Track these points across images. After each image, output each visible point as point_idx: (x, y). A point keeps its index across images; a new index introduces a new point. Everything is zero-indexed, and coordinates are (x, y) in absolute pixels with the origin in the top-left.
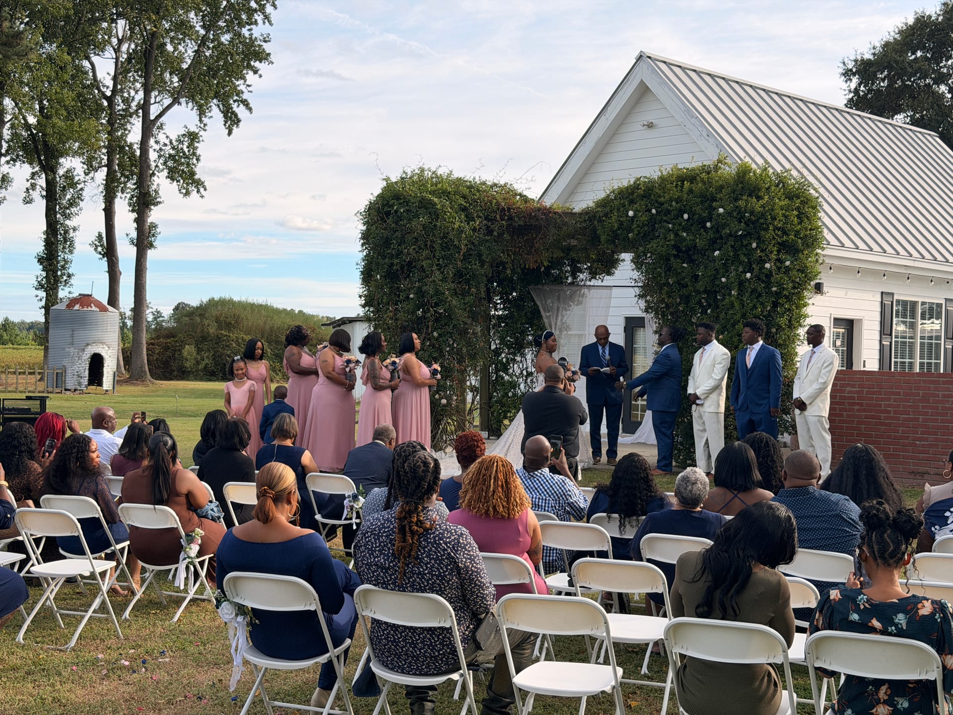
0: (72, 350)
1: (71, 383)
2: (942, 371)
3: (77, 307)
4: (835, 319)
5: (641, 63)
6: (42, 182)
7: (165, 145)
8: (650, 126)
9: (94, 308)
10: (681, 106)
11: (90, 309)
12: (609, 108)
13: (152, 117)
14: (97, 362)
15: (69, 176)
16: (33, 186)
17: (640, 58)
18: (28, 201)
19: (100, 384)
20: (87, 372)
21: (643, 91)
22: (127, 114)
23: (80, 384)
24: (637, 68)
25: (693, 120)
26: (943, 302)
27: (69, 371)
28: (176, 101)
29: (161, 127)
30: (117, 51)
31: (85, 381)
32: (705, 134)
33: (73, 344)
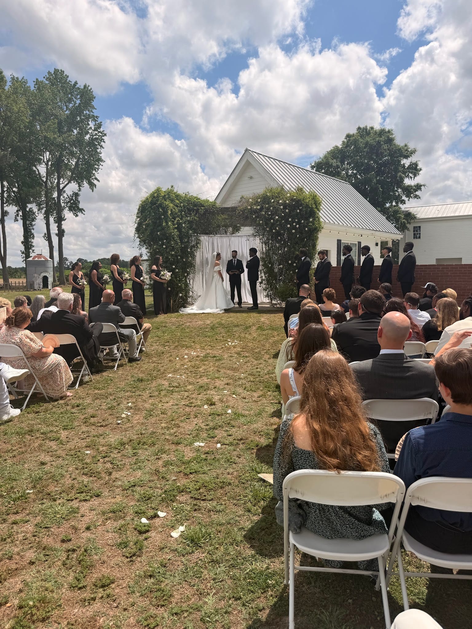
0: (36, 275)
1: (36, 287)
3: (36, 259)
5: (247, 153)
6: (21, 213)
7: (67, 198)
8: (251, 178)
9: (43, 259)
11: (41, 260)
12: (235, 171)
13: (61, 189)
14: (45, 279)
15: (31, 211)
16: (18, 215)
17: (247, 150)
18: (16, 220)
19: (48, 288)
20: (42, 284)
21: (248, 164)
22: (52, 188)
23: (39, 287)
24: (245, 155)
25: (268, 174)
26: (357, 243)
27: (35, 283)
28: (69, 182)
29: (64, 192)
30: (47, 164)
31: (41, 286)
32: (273, 179)
33: (35, 273)
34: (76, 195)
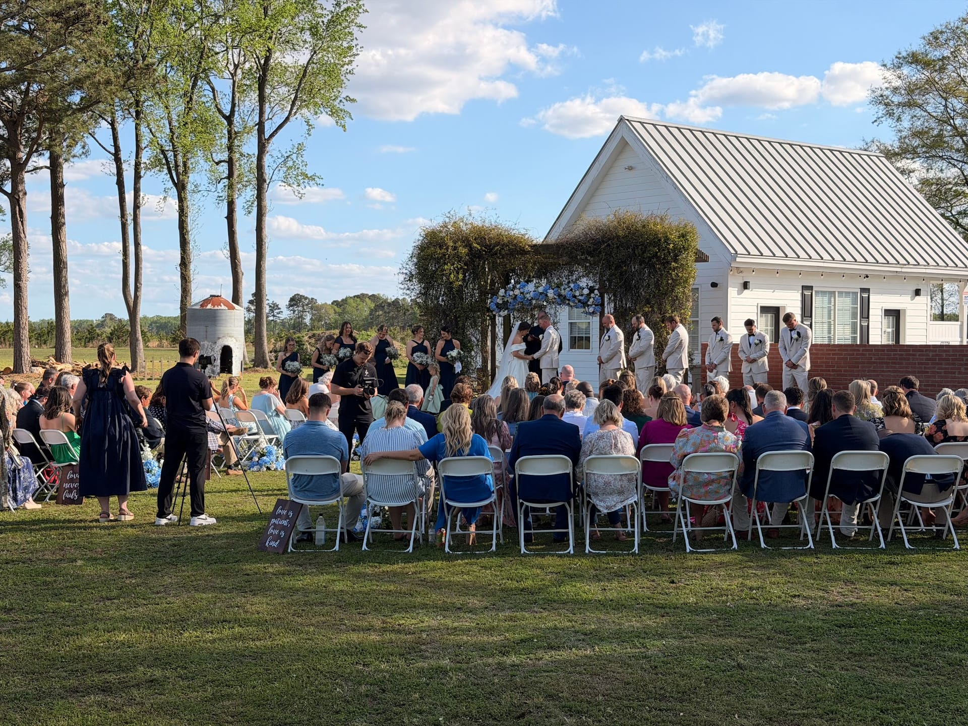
0: (206, 343)
2: (858, 343)
3: (209, 306)
4: (762, 307)
5: (622, 123)
8: (630, 168)
9: (223, 307)
10: (649, 155)
11: (220, 307)
13: (267, 136)
14: (227, 352)
17: (621, 120)
19: (230, 371)
20: (219, 361)
21: (624, 145)
22: (245, 131)
24: (619, 128)
25: (657, 166)
26: (859, 291)
29: (273, 145)
30: (235, 73)
31: (218, 369)
32: (665, 176)
33: (206, 338)
34: (300, 148)
